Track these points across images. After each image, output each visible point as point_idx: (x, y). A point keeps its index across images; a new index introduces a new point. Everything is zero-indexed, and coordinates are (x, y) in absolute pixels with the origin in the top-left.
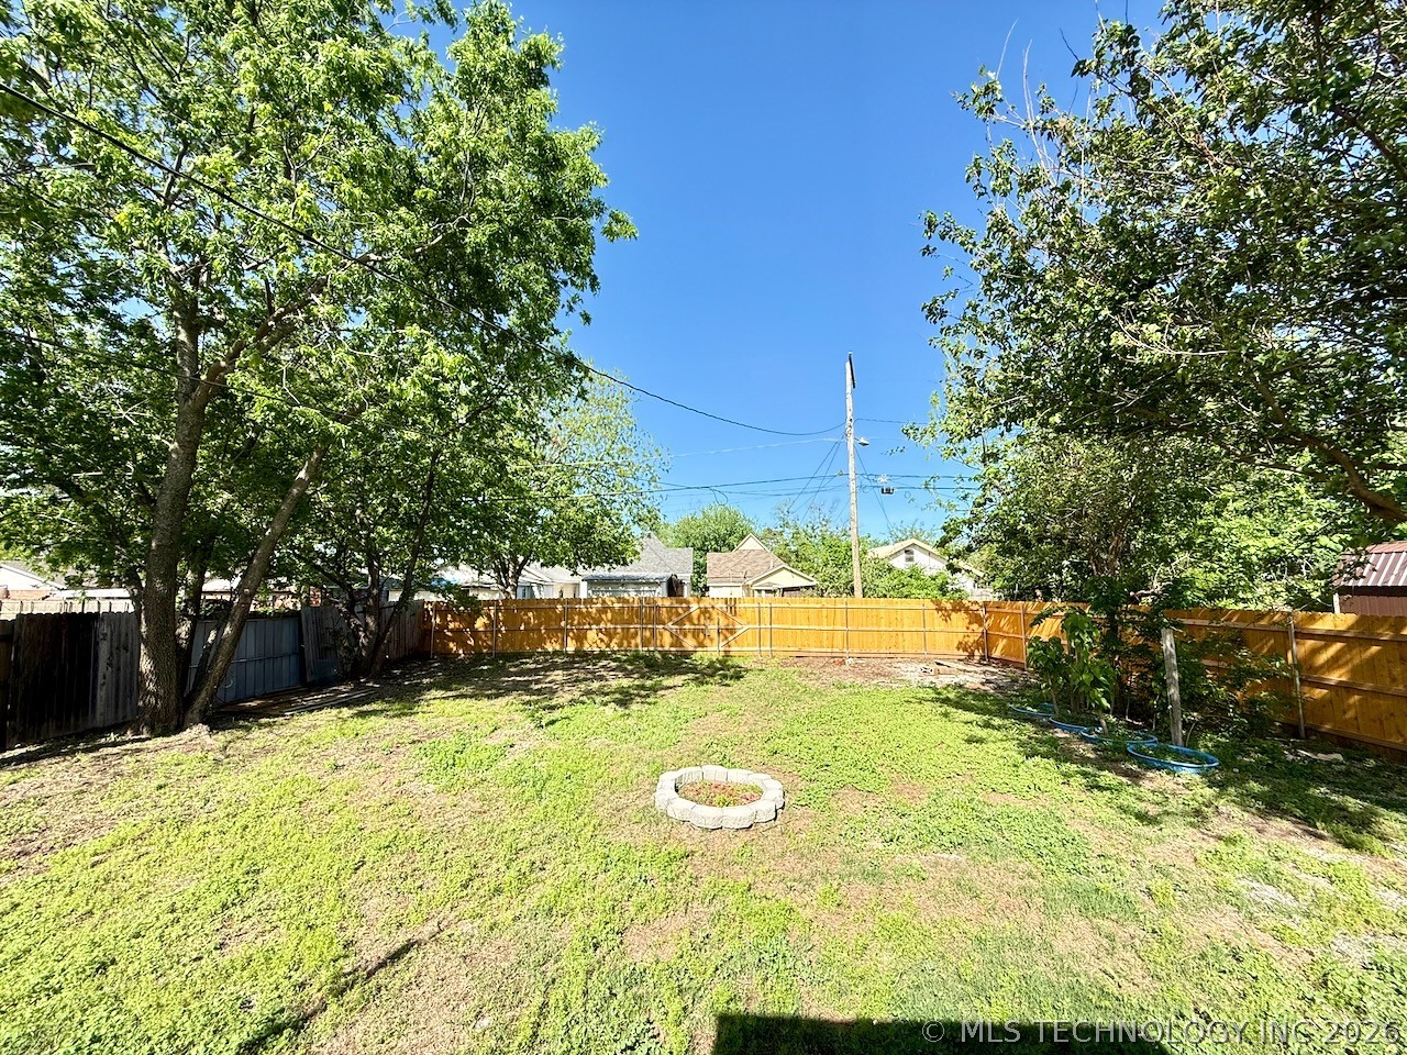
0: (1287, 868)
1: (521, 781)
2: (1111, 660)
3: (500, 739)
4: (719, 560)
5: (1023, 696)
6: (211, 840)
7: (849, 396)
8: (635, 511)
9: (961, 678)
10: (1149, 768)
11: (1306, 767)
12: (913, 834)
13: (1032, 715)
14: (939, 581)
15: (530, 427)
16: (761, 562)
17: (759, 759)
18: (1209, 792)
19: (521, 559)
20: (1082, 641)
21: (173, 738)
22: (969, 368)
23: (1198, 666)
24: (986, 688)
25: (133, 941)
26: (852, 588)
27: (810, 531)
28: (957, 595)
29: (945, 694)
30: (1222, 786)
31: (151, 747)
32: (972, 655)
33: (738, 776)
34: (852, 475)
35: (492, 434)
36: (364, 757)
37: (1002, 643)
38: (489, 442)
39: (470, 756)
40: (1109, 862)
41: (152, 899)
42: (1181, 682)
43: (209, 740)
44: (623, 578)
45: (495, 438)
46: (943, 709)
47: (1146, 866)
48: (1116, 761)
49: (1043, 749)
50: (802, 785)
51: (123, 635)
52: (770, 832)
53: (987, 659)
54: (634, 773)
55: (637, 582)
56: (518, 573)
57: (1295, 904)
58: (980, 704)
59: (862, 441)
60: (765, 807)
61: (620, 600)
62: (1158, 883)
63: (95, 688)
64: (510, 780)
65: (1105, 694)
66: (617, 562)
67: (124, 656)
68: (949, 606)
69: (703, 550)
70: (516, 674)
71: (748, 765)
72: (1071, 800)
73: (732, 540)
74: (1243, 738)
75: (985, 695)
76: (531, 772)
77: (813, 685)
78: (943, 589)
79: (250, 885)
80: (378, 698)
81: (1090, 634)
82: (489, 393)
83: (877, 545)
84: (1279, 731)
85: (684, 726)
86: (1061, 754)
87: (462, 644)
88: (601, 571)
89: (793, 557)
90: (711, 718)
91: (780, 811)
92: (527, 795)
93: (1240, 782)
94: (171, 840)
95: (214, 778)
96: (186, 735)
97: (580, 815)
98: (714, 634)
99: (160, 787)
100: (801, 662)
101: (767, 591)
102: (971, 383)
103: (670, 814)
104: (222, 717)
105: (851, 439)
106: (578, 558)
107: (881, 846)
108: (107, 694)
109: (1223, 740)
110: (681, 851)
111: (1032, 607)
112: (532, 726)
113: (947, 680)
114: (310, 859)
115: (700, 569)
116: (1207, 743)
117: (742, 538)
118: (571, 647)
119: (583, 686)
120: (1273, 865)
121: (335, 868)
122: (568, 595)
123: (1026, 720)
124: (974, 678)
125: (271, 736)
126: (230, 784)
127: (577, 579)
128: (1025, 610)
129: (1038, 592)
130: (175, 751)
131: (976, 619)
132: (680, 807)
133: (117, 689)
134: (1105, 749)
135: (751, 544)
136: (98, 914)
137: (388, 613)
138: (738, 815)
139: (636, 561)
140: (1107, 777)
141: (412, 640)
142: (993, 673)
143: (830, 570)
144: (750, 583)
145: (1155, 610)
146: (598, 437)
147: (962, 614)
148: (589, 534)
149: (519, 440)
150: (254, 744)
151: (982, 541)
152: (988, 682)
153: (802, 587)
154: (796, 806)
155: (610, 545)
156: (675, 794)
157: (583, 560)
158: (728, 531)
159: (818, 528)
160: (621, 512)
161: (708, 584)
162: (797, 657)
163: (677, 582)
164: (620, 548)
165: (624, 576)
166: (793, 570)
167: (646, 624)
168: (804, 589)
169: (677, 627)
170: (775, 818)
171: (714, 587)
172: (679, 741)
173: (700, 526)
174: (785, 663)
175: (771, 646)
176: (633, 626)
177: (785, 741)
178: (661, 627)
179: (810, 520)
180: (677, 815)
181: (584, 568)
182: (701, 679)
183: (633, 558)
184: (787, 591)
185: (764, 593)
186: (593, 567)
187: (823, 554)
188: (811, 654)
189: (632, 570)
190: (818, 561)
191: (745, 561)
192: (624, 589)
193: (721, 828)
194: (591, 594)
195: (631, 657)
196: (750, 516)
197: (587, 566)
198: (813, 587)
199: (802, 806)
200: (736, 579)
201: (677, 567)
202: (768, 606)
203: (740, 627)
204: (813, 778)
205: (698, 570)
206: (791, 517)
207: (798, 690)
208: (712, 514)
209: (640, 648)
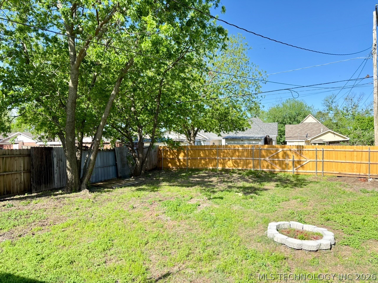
1: (205, 219)
3: (194, 202)
4: (292, 128)
6: (96, 228)
7: (375, 31)
8: (248, 104)
15: (200, 66)
16: (316, 129)
17: (320, 222)
19: (196, 129)
21: (78, 193)
25: (79, 256)
27: (345, 112)
31: (72, 196)
33: (309, 228)
34: (375, 77)
35: (183, 71)
36: (143, 205)
38: (182, 75)
39: (183, 208)
41: (82, 244)
43: (90, 195)
44: (242, 137)
45: (185, 73)
50: (345, 236)
51: (60, 156)
52: (327, 255)
54: (255, 222)
55: (248, 139)
56: (195, 135)
60: (324, 243)
61: (242, 146)
63: (54, 174)
64: (200, 218)
66: (240, 130)
67: (61, 163)
69: (283, 123)
70: (197, 178)
71: (313, 223)
73: (299, 118)
76: (208, 216)
77: (348, 190)
79: (111, 244)
80: (145, 184)
82: (182, 52)
85: (278, 204)
87: (174, 164)
88: (232, 134)
89: (335, 126)
90: (291, 202)
91: (333, 246)
92: (208, 225)
94: (84, 226)
95: (93, 208)
96: (82, 192)
97: (232, 236)
98: (291, 164)
99: (77, 209)
100: (340, 179)
101: (319, 144)
103: (275, 240)
104: (93, 188)
105: (375, 57)
106: (221, 128)
108: (57, 177)
110: (282, 256)
112: (207, 198)
114: (129, 238)
115: (282, 133)
117: (305, 117)
118: (220, 167)
119: (227, 184)
121: (139, 242)
122: (217, 144)
125: (109, 195)
126: (99, 211)
127: (220, 138)
130: (79, 198)
132: (280, 238)
133: (60, 175)
135: (310, 120)
136: (67, 246)
137: (146, 150)
138: (310, 244)
141: (155, 162)
143: (358, 132)
144: (310, 139)
146: (230, 68)
148: (226, 117)
149: (195, 73)
150: (104, 198)
153: (340, 141)
154: (342, 245)
155: (236, 121)
156: (277, 231)
157: (223, 129)
158: (297, 113)
159: (350, 110)
160: (241, 105)
161: (286, 141)
162: (338, 177)
163: (269, 139)
164: (241, 123)
165: (243, 136)
166: (335, 132)
167: (255, 157)
168: (342, 142)
169: (271, 159)
170: (331, 249)
171: (289, 142)
172: (276, 211)
173: (281, 111)
174: (331, 179)
175: (323, 170)
176: (249, 158)
177: (334, 215)
178: (263, 159)
179: (345, 106)
180: (279, 241)
181: (223, 132)
182: (285, 185)
183: (247, 128)
184: (332, 143)
185: (317, 145)
186: (228, 132)
187: (354, 123)
188: (347, 175)
189: (246, 133)
190: (350, 128)
191: (307, 128)
192: (243, 142)
193: (301, 249)
194: (227, 144)
195: (248, 173)
196: (309, 105)
197: (225, 132)
198: (347, 141)
199: (345, 245)
200: (301, 138)
201: (269, 132)
202: (322, 149)
203: (305, 160)
204: (351, 233)
205: (280, 133)
206: (334, 105)
207: (340, 192)
208: (288, 105)
209: (252, 170)
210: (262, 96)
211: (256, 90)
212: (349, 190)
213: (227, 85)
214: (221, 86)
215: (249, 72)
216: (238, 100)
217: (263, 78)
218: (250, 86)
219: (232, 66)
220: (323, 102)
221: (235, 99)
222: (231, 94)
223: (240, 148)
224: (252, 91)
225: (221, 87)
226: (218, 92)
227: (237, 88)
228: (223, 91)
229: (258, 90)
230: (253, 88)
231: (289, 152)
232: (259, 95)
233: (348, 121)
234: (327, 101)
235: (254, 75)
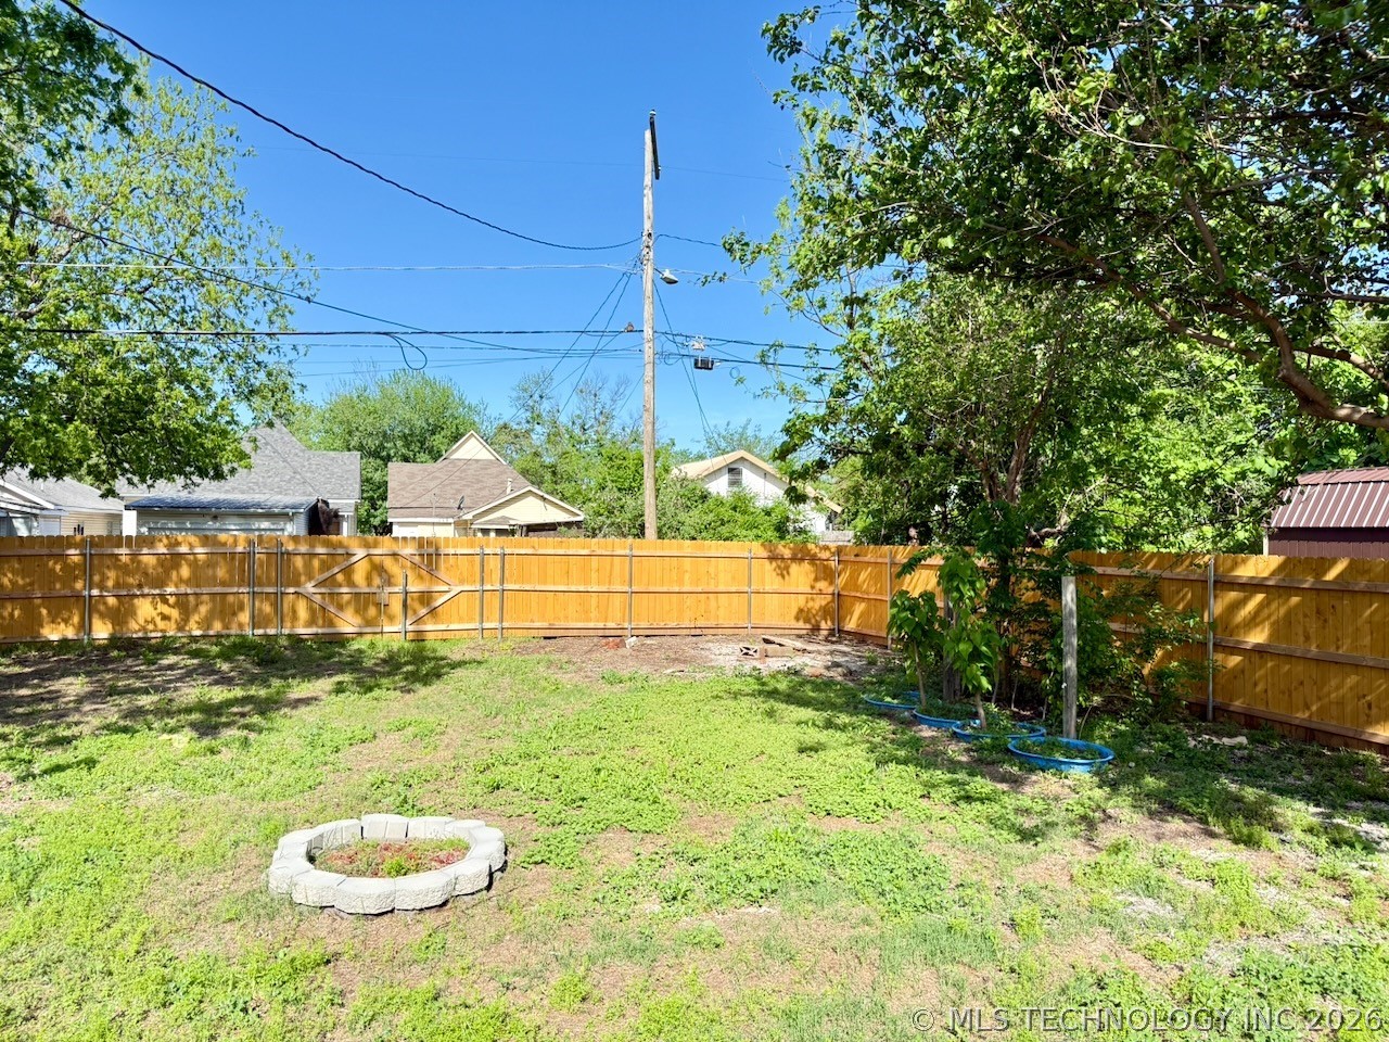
0: (1170, 875)
2: (998, 625)
4: (412, 476)
5: (881, 683)
7: (648, 192)
8: (240, 373)
9: (798, 661)
10: (1032, 771)
11: (1207, 754)
12: (708, 884)
13: (889, 706)
14: (775, 518)
16: (490, 481)
17: (469, 799)
18: (1098, 794)
20: (962, 595)
22: (831, 148)
23: (1103, 629)
24: (832, 674)
26: (642, 527)
27: (577, 431)
28: (800, 538)
29: (773, 684)
30: (1114, 786)
32: (816, 629)
33: (427, 828)
34: (648, 332)
37: (859, 608)
40: (969, 891)
42: (1081, 650)
44: (217, 504)
46: (766, 706)
47: (1012, 893)
48: (993, 763)
49: (902, 753)
50: (539, 832)
52: (479, 910)
53: (837, 634)
54: (227, 841)
55: (243, 512)
57: (1173, 915)
58: (822, 696)
59: (667, 274)
60: (470, 871)
61: (205, 541)
62: (1023, 912)
65: (987, 672)
66: (203, 473)
68: (787, 553)
69: (381, 456)
71: (448, 809)
72: (929, 818)
73: (437, 441)
74: (1144, 724)
75: (829, 684)
77: (567, 679)
78: (781, 529)
81: (972, 584)
83: (685, 457)
84: (1186, 712)
85: (332, 758)
86: (925, 758)
88: (168, 490)
89: (548, 476)
90: (382, 741)
91: (498, 875)
93: (1135, 779)
98: (396, 606)
100: (550, 646)
101: (499, 532)
102: (831, 173)
103: (298, 898)
105: (649, 270)
107: (657, 908)
109: (1123, 727)
110: (315, 954)
111: (902, 553)
112: (11, 776)
113: (775, 664)
115: (375, 493)
116: (1105, 731)
117: (456, 438)
118: (100, 633)
119: (124, 702)
120: (1157, 872)
122: (95, 529)
123: (881, 715)
124: (815, 661)
127: (112, 505)
128: (893, 557)
129: (913, 532)
131: (828, 574)
132: (315, 885)
134: (981, 749)
135: (472, 449)
138: (424, 886)
139: (242, 472)
140: (981, 785)
142: (845, 654)
143: (606, 496)
144: (469, 517)
145: (1059, 553)
146: (161, 216)
147: (806, 566)
148: (139, 415)
151: (841, 451)
152: (837, 665)
153: (559, 524)
154: (525, 865)
155: (186, 438)
156: (308, 865)
157: (126, 466)
158: (429, 425)
159: (592, 426)
160: (210, 374)
161: (390, 520)
162: (545, 638)
163: (328, 513)
164: (209, 445)
165: (218, 501)
166: (546, 496)
167: (260, 585)
168: (563, 529)
169: (323, 590)
170: (489, 888)
171: (399, 524)
172: (320, 783)
173: (376, 412)
174: (525, 649)
175: (502, 621)
176: (235, 590)
177: (515, 768)
178: (291, 590)
179: (578, 412)
180: (310, 899)
181: (130, 482)
182: (369, 681)
183: (235, 465)
184: (534, 531)
185: (493, 534)
186: (150, 482)
187: (599, 470)
188: (570, 633)
189: (234, 489)
190: (589, 482)
191: (461, 479)
192: (218, 525)
193: (392, 911)
194: (144, 530)
195: (229, 647)
196: (472, 400)
197: (136, 479)
198: (578, 524)
199: (536, 863)
200: (441, 510)
201: (329, 487)
202: (499, 551)
203: (445, 588)
204: (558, 821)
205: (371, 493)
206: (546, 405)
207: (544, 689)
208: (400, 391)
209: (248, 631)
210: (295, 348)
211: (271, 322)
212: (570, 680)
213: (145, 282)
214: (115, 281)
215: (243, 246)
216: (194, 352)
217: (299, 280)
218: (248, 301)
219: (167, 209)
220: (514, 394)
221: (183, 345)
222: (161, 323)
223: (199, 550)
224: (257, 322)
225: (117, 287)
226: (101, 306)
227: (190, 302)
228: (124, 305)
229: (278, 321)
230: (260, 313)
231: (388, 563)
232: (285, 342)
233: (583, 463)
234: (525, 390)
235: (265, 260)
